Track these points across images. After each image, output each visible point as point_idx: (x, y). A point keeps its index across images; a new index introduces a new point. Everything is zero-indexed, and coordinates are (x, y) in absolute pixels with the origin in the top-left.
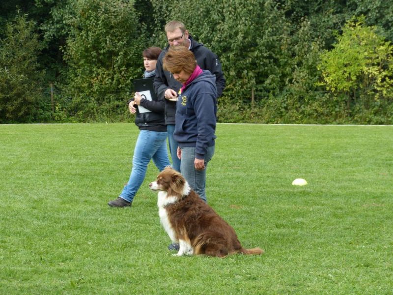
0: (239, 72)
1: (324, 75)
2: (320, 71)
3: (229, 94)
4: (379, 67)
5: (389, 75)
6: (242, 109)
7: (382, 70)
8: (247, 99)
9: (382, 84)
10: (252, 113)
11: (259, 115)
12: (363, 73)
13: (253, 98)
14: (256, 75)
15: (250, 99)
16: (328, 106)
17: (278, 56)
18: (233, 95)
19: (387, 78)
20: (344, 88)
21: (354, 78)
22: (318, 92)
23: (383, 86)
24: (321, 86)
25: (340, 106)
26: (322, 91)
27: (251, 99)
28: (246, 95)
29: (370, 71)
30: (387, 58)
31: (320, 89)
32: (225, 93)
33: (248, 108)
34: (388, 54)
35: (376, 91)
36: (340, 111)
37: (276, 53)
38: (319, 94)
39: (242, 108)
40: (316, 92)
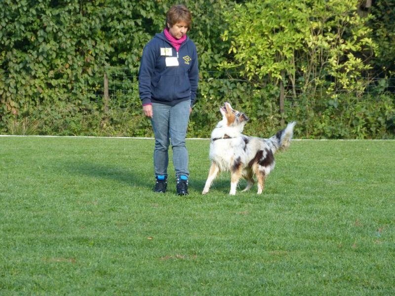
0: (79, 43)
1: (235, 51)
2: (228, 42)
3: (61, 84)
4: (337, 36)
5: (354, 49)
6: (85, 112)
7: (341, 41)
8: (94, 93)
9: (341, 66)
10: (104, 119)
11: (116, 123)
12: (305, 45)
13: (106, 91)
14: (113, 50)
15: (100, 93)
16: (243, 105)
17: (151, 15)
18: (70, 86)
19: (350, 55)
20: (271, 72)
21: (290, 55)
22: (225, 80)
23: (342, 70)
24: (231, 70)
25: (266, 106)
26: (233, 80)
27: (103, 93)
28: (94, 85)
29: (319, 43)
30: (350, 20)
31: (228, 74)
32: (54, 82)
33: (97, 110)
34: (352, 11)
35: (330, 78)
36: (265, 116)
37: (148, 9)
38: (226, 84)
39: (86, 110)
40: (222, 81)
